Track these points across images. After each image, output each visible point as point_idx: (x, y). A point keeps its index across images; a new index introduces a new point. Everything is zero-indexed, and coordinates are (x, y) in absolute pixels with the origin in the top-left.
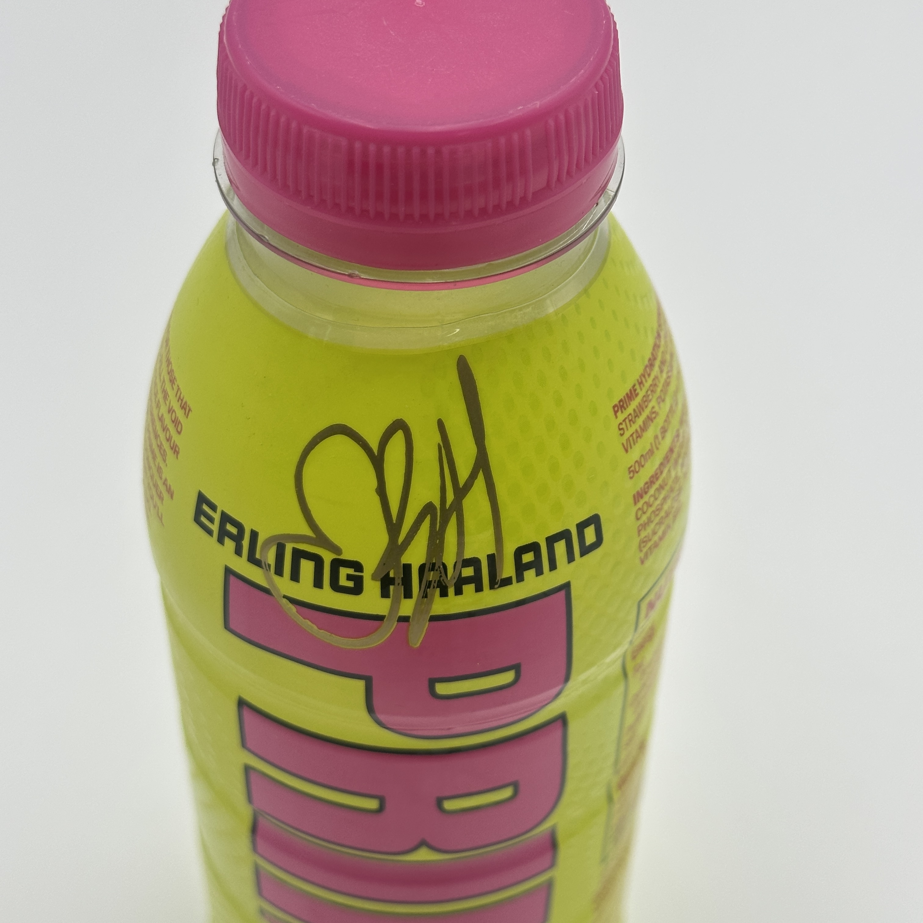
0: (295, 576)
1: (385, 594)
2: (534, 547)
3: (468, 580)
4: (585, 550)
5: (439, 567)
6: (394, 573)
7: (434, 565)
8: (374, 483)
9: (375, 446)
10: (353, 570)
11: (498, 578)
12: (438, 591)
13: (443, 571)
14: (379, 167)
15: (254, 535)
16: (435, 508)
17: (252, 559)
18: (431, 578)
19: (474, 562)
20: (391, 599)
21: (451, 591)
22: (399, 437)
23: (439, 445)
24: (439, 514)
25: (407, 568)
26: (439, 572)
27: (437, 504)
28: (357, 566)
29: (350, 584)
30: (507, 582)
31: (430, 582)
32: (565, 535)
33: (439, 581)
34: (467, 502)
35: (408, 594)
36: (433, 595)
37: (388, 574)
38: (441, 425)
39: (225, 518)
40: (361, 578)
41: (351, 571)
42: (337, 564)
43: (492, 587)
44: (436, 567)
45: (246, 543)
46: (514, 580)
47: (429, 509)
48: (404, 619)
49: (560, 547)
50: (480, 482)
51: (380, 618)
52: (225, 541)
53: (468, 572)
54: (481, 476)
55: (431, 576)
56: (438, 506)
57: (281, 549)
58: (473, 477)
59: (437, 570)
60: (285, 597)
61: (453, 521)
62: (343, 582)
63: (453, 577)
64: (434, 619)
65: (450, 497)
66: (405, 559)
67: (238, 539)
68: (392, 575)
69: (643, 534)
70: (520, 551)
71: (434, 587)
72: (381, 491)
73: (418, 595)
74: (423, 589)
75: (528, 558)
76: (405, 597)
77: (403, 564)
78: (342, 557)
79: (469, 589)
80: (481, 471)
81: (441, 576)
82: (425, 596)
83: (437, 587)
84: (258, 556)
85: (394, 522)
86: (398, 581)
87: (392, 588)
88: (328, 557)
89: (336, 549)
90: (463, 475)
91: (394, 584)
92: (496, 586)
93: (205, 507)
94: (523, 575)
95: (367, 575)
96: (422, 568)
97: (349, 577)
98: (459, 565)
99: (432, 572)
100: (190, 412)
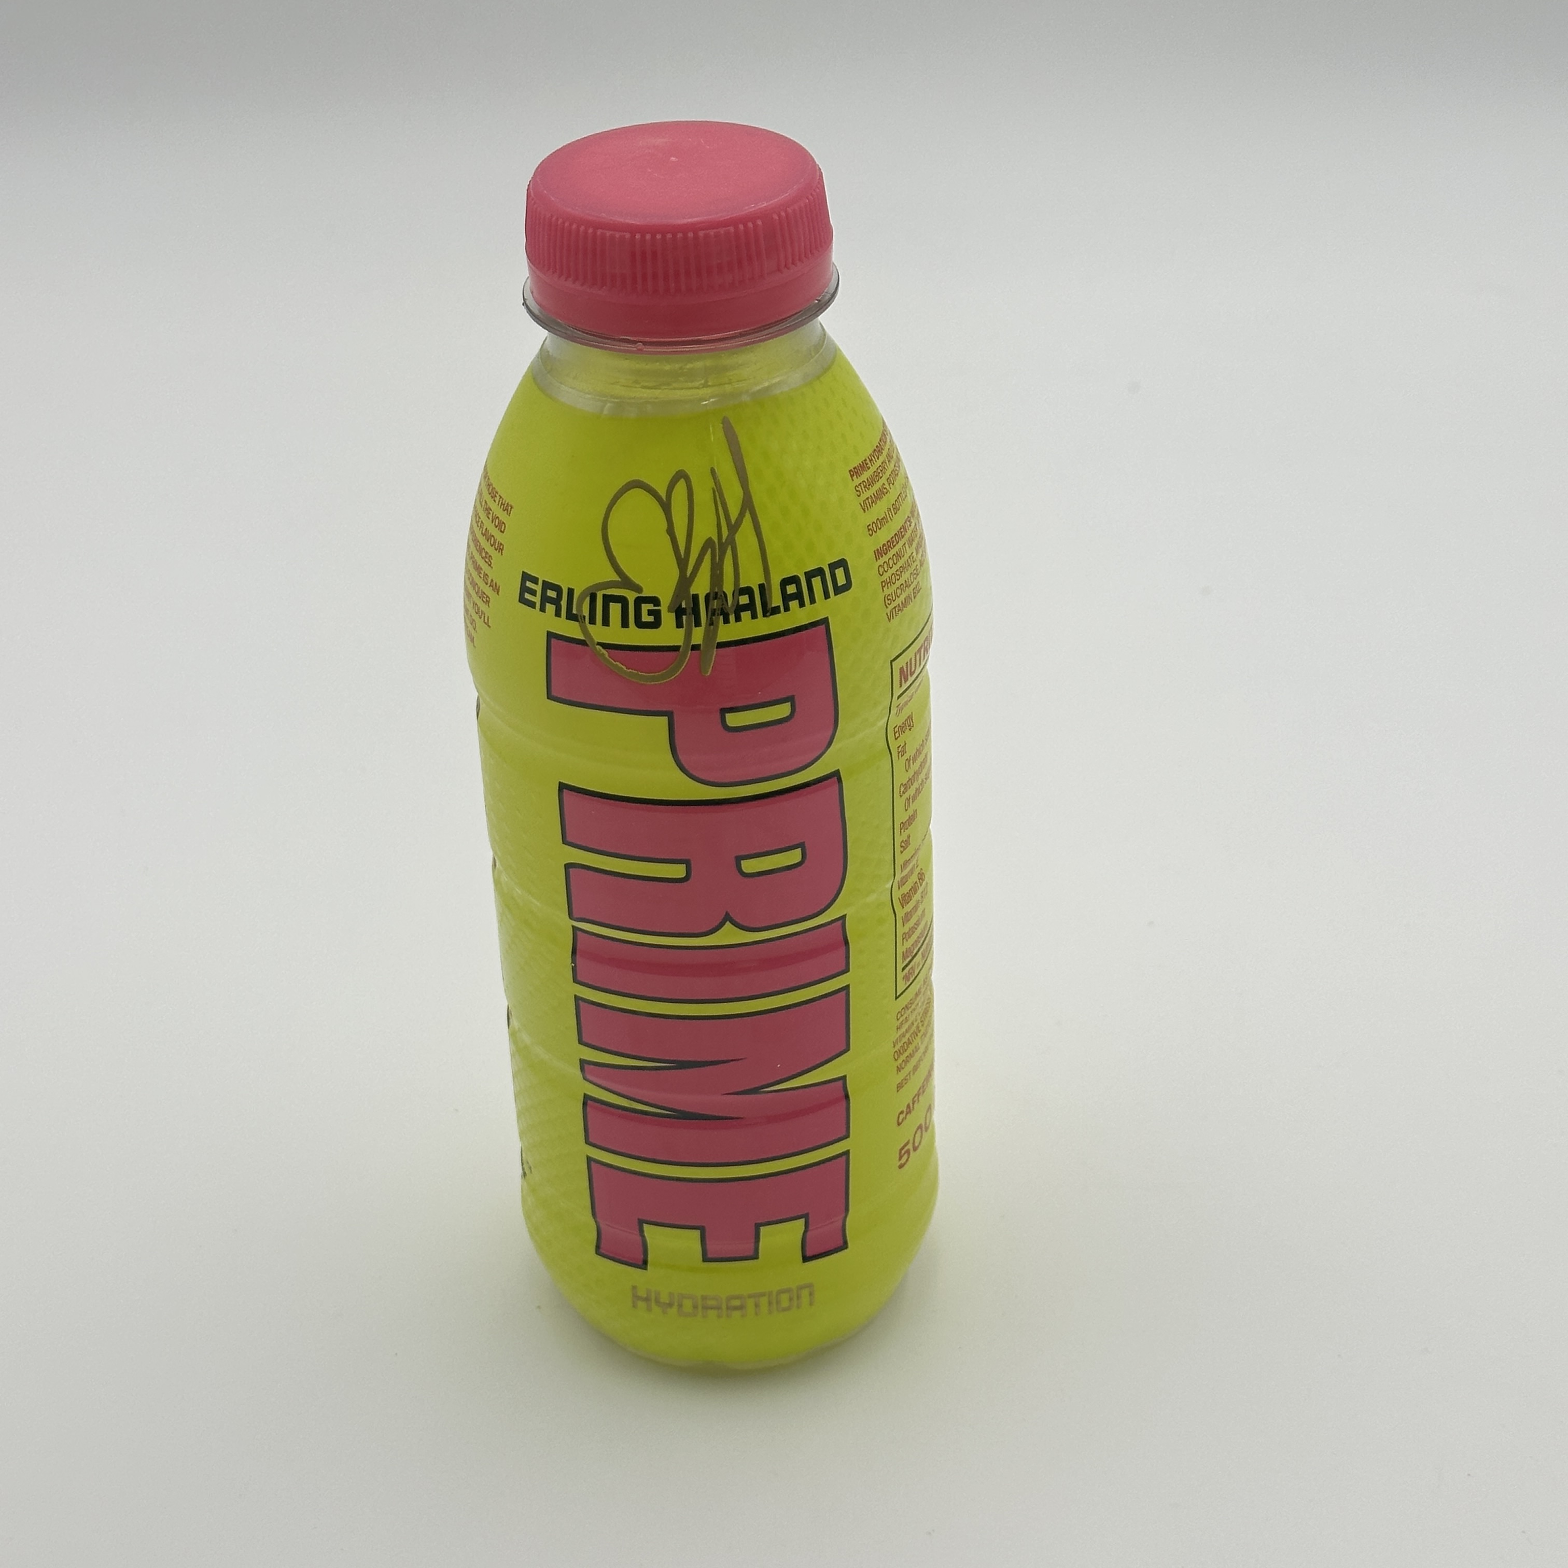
0: (606, 622)
1: (679, 625)
2: (794, 580)
3: (745, 608)
4: (838, 590)
5: (721, 596)
6: (686, 604)
7: (716, 594)
8: (664, 525)
9: (663, 493)
10: (652, 605)
11: (769, 607)
12: (721, 617)
13: (724, 600)
14: (654, 254)
15: (571, 592)
16: (714, 542)
17: (571, 616)
18: (715, 603)
19: (748, 591)
20: (684, 629)
21: (732, 618)
22: (681, 486)
23: (713, 489)
24: (717, 547)
25: (695, 598)
26: (721, 600)
27: (715, 539)
28: (655, 601)
29: (651, 619)
30: (776, 611)
31: (715, 610)
32: (819, 572)
33: (722, 609)
34: (738, 537)
35: (698, 624)
36: (718, 623)
37: (681, 605)
38: (713, 471)
39: (547, 585)
40: (659, 611)
41: (651, 607)
42: (639, 601)
43: (765, 615)
44: (719, 596)
45: (564, 603)
46: (782, 609)
47: (709, 543)
48: (695, 648)
49: (817, 582)
50: (747, 520)
51: (676, 649)
52: (547, 607)
53: (744, 600)
54: (748, 516)
55: (715, 604)
56: (716, 540)
57: (593, 598)
58: (741, 515)
59: (719, 598)
60: (599, 644)
61: (729, 552)
62: (646, 618)
63: (733, 605)
64: (721, 645)
65: (725, 533)
66: (693, 591)
67: (556, 602)
68: (684, 606)
69: (887, 591)
70: (785, 582)
71: (718, 615)
72: (671, 531)
73: (706, 623)
74: (709, 617)
75: (791, 589)
76: (696, 626)
77: (693, 595)
78: (643, 595)
79: (746, 615)
80: (748, 511)
81: (723, 604)
82: (711, 623)
83: (721, 615)
84: (574, 612)
85: (683, 557)
86: (689, 611)
87: (684, 617)
88: (631, 596)
89: (638, 589)
90: (734, 514)
91: (685, 615)
92: (768, 614)
93: (528, 584)
94: (788, 605)
95: (664, 608)
96: (707, 597)
97: (650, 613)
98: (737, 593)
99: (716, 601)
100: (512, 509)
